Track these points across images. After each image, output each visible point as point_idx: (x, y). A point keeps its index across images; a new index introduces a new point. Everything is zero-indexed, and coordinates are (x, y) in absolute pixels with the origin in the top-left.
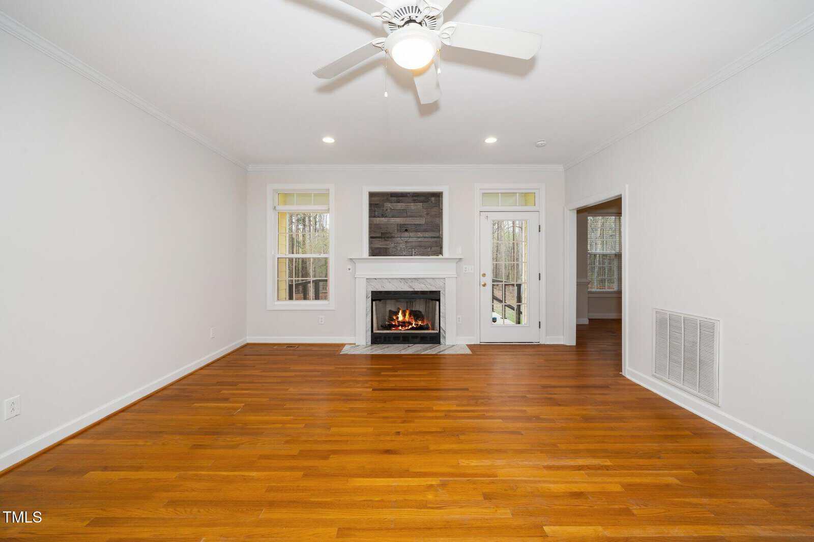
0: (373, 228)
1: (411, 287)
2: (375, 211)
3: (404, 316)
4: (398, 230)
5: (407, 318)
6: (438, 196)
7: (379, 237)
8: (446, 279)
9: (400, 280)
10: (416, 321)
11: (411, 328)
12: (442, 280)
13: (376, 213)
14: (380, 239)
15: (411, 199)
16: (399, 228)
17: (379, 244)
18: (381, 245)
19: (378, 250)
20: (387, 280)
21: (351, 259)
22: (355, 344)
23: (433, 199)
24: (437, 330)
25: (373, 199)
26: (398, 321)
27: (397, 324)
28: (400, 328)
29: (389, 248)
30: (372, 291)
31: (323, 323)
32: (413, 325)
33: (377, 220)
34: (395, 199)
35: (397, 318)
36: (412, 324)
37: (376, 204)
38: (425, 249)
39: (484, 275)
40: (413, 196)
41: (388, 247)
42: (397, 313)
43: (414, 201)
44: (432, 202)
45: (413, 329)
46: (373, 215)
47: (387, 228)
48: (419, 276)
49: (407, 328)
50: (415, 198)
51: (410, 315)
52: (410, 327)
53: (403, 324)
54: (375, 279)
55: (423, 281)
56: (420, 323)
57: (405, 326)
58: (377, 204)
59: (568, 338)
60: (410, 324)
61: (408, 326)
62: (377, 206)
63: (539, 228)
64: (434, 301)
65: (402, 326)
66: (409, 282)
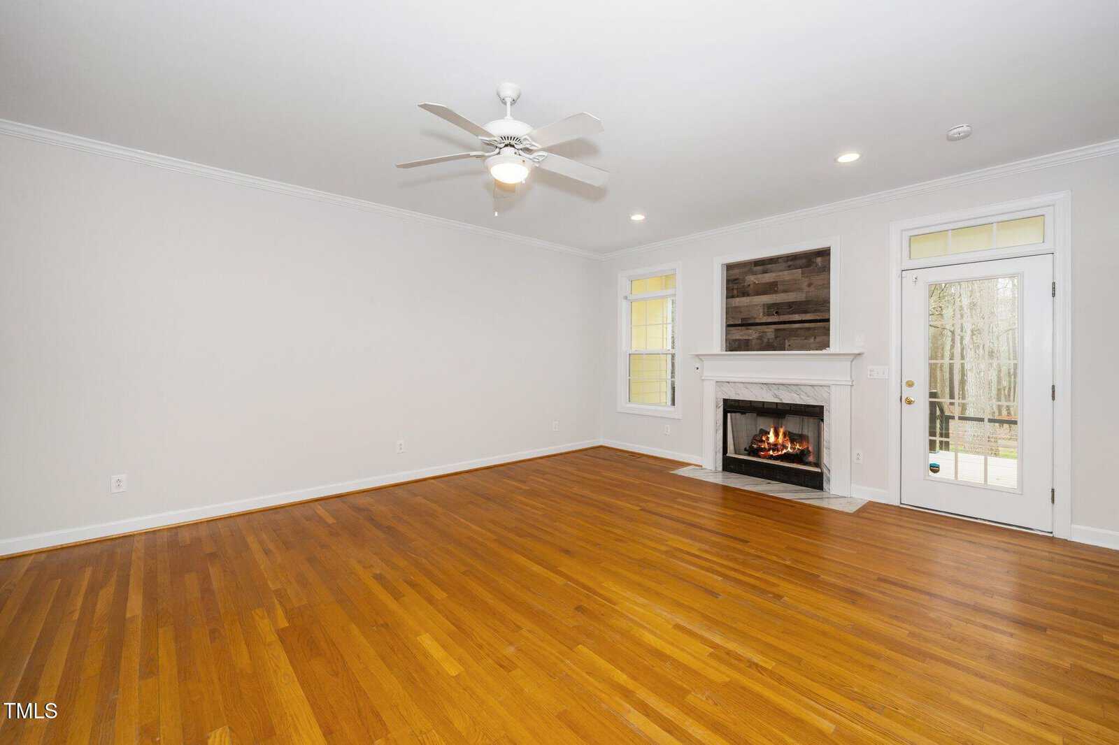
0: (730, 312)
1: (776, 396)
2: (733, 289)
3: (777, 435)
4: (764, 313)
5: (780, 440)
6: (824, 254)
7: (739, 325)
8: (833, 388)
9: (761, 385)
10: (792, 444)
12: (826, 389)
13: (735, 292)
14: (740, 328)
15: (783, 265)
16: (766, 310)
17: (739, 334)
18: (741, 336)
19: (737, 343)
20: (742, 385)
21: (697, 356)
22: (701, 466)
23: (819, 260)
24: (821, 468)
25: (731, 272)
26: (768, 444)
27: (767, 447)
28: (770, 453)
29: (751, 340)
30: (724, 399)
32: (789, 449)
33: (738, 301)
34: (761, 268)
35: (768, 438)
36: (786, 448)
37: (735, 279)
38: (805, 339)
39: (911, 384)
40: (787, 261)
41: (750, 338)
42: (767, 433)
43: (789, 268)
44: (817, 265)
46: (731, 295)
47: (749, 311)
48: (790, 382)
49: (776, 455)
50: (790, 263)
51: (785, 435)
52: (785, 451)
53: (775, 447)
54: (728, 382)
55: (795, 388)
56: (799, 446)
57: (777, 452)
58: (737, 279)
60: (784, 447)
61: (782, 450)
62: (736, 282)
64: (814, 419)
65: (774, 450)
66: (772, 389)
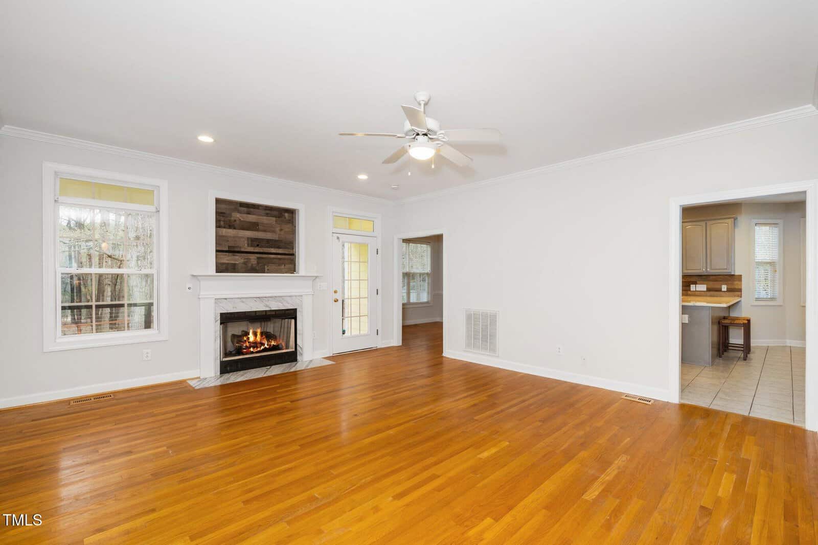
0: (219, 239)
1: (267, 306)
2: (220, 221)
3: (255, 334)
4: (248, 244)
5: (258, 338)
6: (292, 212)
7: (226, 251)
8: (303, 296)
9: (255, 299)
10: (268, 341)
11: (263, 349)
12: (299, 297)
13: (223, 223)
14: (227, 254)
15: (262, 212)
16: (250, 242)
17: (227, 259)
18: (228, 260)
19: (226, 266)
20: (239, 300)
21: (194, 276)
22: (199, 378)
23: (286, 215)
24: (292, 348)
25: (220, 206)
26: (249, 343)
27: (247, 345)
28: (252, 349)
29: (238, 264)
30: (221, 313)
31: (149, 359)
32: (266, 346)
33: (225, 231)
34: (245, 209)
35: (248, 338)
36: (264, 345)
37: (221, 213)
38: (278, 266)
39: (335, 292)
40: (266, 210)
41: (237, 262)
42: (247, 334)
43: (267, 215)
44: (285, 218)
45: (265, 350)
46: (220, 225)
47: (235, 241)
48: (275, 295)
49: (259, 349)
50: (268, 212)
51: (261, 334)
52: (262, 347)
53: (255, 345)
54: (226, 299)
55: (280, 299)
56: (273, 343)
57: (257, 347)
58: (224, 213)
59: (395, 339)
60: (262, 344)
61: (260, 347)
62: (224, 215)
63: (377, 252)
64: (290, 320)
65: (254, 347)
66: (264, 301)
